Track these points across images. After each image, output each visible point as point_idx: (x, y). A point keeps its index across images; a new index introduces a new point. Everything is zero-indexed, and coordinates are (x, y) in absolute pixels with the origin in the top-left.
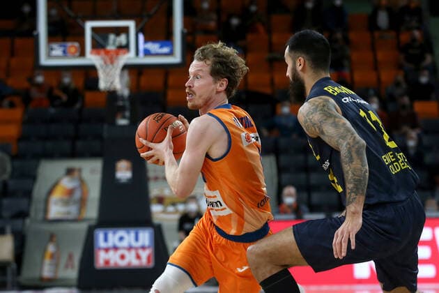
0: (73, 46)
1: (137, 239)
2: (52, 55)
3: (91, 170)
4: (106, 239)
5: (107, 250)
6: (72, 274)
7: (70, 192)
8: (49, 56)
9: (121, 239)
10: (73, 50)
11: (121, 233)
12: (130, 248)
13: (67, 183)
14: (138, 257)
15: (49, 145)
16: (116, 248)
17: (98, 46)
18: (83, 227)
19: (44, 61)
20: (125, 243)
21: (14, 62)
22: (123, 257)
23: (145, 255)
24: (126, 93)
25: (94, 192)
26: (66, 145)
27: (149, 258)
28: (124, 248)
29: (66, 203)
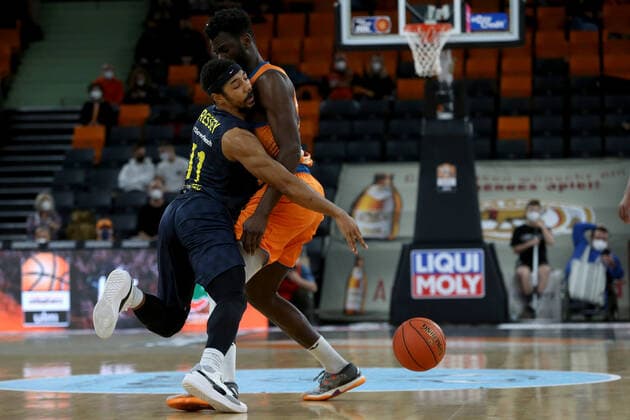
0: (383, 21)
1: (463, 263)
2: (357, 32)
3: (406, 178)
4: (425, 263)
5: (426, 276)
6: (384, 306)
7: (380, 204)
8: (353, 33)
9: (444, 262)
10: (382, 25)
11: (444, 255)
12: (455, 274)
13: (375, 193)
14: (465, 285)
15: (353, 146)
16: (437, 274)
17: (414, 20)
18: (397, 247)
19: (347, 39)
20: (448, 268)
21: (308, 42)
22: (446, 285)
23: (473, 282)
24: (449, 79)
25: (410, 206)
26: (375, 146)
27: (478, 286)
28: (448, 274)
29: (375, 218)
